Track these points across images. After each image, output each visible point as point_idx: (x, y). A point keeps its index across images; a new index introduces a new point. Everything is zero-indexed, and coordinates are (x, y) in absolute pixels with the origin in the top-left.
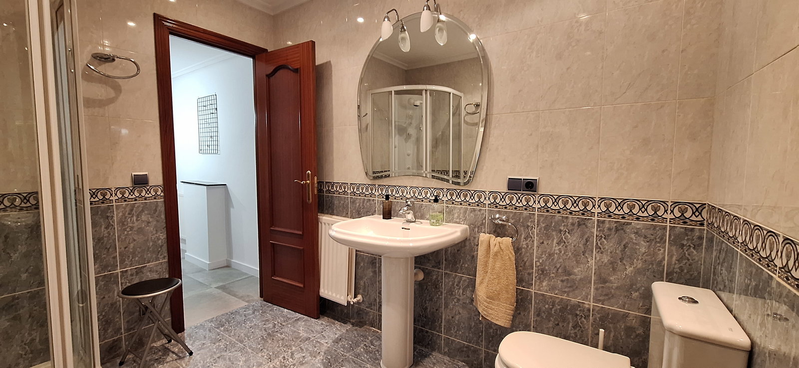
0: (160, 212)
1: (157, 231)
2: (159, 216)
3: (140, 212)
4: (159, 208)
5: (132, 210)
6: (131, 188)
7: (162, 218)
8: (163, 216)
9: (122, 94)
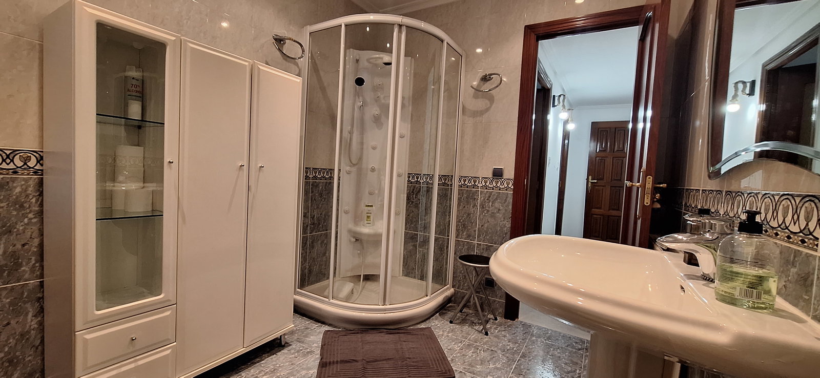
0: (509, 203)
1: (504, 219)
2: (507, 206)
3: (495, 200)
4: (508, 199)
5: (489, 197)
6: (491, 179)
7: (509, 208)
8: (510, 207)
9: (494, 103)
